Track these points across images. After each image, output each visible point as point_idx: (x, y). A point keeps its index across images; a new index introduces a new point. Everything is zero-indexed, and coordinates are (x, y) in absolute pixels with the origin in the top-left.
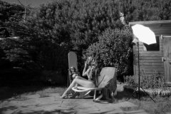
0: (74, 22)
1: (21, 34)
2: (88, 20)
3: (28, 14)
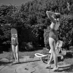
0: (39, 12)
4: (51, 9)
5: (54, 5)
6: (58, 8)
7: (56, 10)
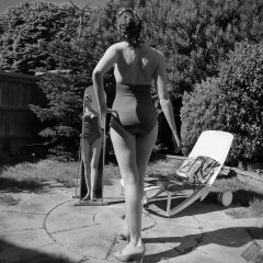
0: (169, 32)
1: (74, 64)
2: (198, 26)
3: (84, 24)
4: (212, 20)
5: (226, 7)
6: (239, 18)
7: (229, 26)
